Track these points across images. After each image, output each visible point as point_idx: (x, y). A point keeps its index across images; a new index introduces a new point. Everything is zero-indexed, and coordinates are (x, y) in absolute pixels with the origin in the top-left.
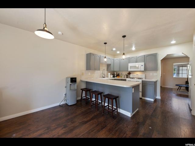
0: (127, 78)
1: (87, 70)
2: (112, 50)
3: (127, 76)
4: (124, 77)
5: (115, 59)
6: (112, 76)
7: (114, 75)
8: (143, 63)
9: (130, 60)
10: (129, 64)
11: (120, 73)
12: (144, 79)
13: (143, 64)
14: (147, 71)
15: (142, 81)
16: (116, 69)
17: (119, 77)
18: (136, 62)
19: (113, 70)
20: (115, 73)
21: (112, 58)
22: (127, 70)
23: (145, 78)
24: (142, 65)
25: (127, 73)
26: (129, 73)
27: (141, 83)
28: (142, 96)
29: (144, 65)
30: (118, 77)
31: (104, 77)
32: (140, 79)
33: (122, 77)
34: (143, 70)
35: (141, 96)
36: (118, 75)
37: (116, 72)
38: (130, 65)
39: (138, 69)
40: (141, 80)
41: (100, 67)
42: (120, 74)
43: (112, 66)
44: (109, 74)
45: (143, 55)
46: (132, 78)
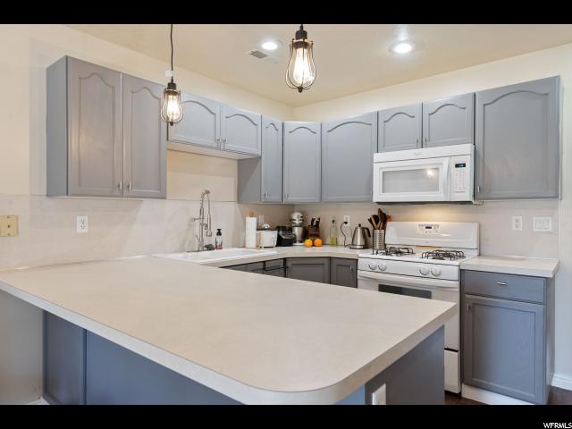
0: (365, 246)
1: (50, 194)
2: (258, 54)
3: (366, 234)
4: (349, 241)
5: (291, 124)
6: (271, 237)
7: (291, 230)
8: (467, 148)
9: (379, 133)
10: (377, 157)
11: (325, 217)
12: (472, 262)
13: (465, 151)
14: (489, 204)
15: (462, 272)
16: (299, 189)
17: (318, 241)
18: (422, 143)
19: (276, 198)
20: (296, 217)
21: (269, 118)
22: (364, 197)
23: (479, 248)
24: (460, 161)
25: (363, 216)
26: (381, 219)
27: (456, 284)
28: (463, 379)
29: (469, 161)
30: (308, 242)
31: (209, 248)
32: (448, 255)
33: (335, 244)
34: (468, 196)
35: (451, 381)
36: (312, 231)
37: (302, 208)
38: (383, 161)
39: (436, 189)
40: (450, 269)
41: (170, 176)
42: (326, 225)
43: (268, 167)
44: (252, 223)
45: (464, 97)
46: (398, 253)
